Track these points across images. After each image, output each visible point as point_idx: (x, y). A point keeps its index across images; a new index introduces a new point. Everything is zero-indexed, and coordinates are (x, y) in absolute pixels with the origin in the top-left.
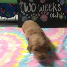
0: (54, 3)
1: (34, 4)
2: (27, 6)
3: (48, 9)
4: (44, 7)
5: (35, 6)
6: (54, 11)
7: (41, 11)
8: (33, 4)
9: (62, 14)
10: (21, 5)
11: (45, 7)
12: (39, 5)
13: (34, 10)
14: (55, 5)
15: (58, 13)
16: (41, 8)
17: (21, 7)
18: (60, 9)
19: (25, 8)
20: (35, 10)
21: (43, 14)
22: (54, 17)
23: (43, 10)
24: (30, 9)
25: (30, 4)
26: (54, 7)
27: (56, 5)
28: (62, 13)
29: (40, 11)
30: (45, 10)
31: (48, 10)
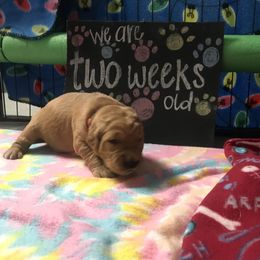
0: (179, 62)
1: (116, 64)
2: (93, 71)
3: (159, 80)
4: (144, 75)
5: (118, 70)
6: (178, 88)
7: (136, 86)
8: (112, 63)
9: (208, 100)
10: (76, 67)
11: (150, 73)
12: (130, 67)
13: (112, 83)
14: (182, 67)
15: (192, 94)
16: (136, 76)
17: (75, 72)
18: (202, 80)
19: (87, 77)
20: (116, 83)
21: (142, 95)
22: (176, 109)
23: (141, 84)
24: (102, 79)
25: (102, 63)
26: (181, 74)
27: (186, 67)
28: (206, 96)
29: (133, 85)
30: (147, 85)
31: (157, 82)
